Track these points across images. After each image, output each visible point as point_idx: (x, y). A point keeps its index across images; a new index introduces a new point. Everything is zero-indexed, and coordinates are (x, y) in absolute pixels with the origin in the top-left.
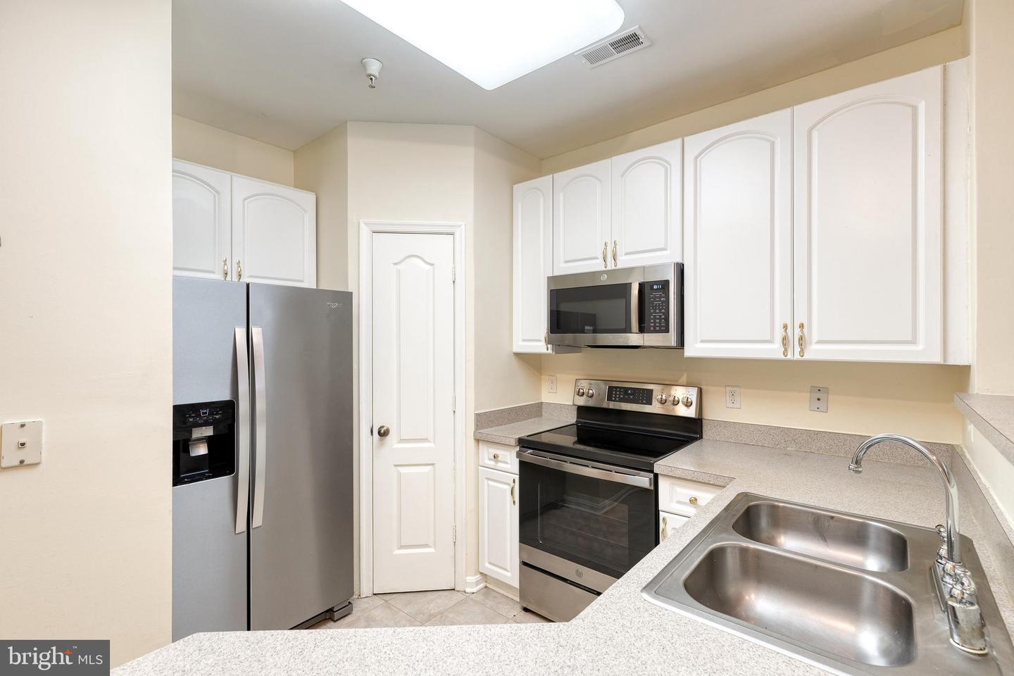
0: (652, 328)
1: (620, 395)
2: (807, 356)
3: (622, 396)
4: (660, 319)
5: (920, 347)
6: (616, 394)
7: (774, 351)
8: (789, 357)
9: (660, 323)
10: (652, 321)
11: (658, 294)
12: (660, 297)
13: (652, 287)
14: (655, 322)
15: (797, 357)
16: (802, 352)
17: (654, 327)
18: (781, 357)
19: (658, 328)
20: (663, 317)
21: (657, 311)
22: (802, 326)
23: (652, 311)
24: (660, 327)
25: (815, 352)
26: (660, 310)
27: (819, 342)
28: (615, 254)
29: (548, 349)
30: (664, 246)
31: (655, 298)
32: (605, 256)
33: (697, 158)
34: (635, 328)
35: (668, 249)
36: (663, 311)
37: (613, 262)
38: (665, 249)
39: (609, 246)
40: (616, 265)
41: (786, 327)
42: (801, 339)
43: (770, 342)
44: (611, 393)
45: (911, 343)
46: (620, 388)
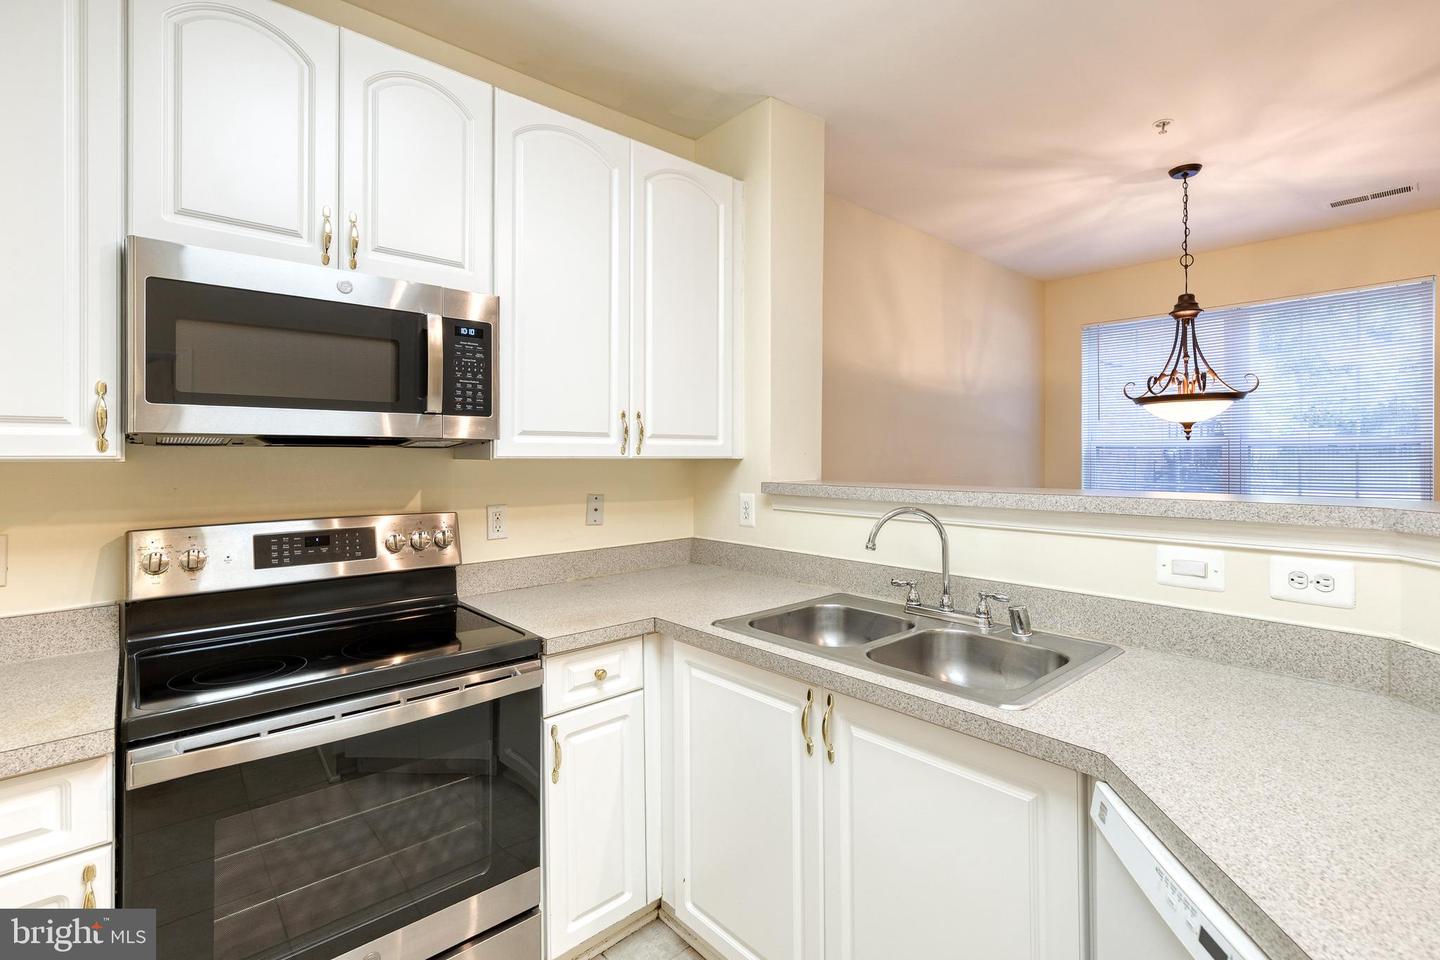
0: (459, 406)
1: (291, 551)
2: (644, 454)
3: (297, 552)
4: (475, 389)
5: (720, 442)
6: (280, 551)
7: (608, 447)
8: (626, 455)
9: (474, 398)
10: (459, 392)
11: (470, 345)
12: (474, 351)
13: (458, 329)
14: (465, 398)
15: (632, 454)
16: (639, 450)
17: (464, 404)
19: (469, 407)
20: (480, 387)
21: (469, 375)
22: (639, 416)
23: (459, 374)
24: (474, 404)
25: (654, 449)
26: (475, 375)
27: (654, 436)
28: (356, 244)
29: (102, 447)
30: (460, 260)
31: (464, 351)
32: (328, 239)
33: (516, 134)
34: (434, 404)
35: (466, 266)
36: (480, 376)
37: (346, 258)
38: (460, 265)
39: (333, 219)
40: (354, 266)
41: (624, 415)
42: (642, 432)
43: (606, 435)
44: (266, 551)
45: (715, 438)
46: (291, 536)
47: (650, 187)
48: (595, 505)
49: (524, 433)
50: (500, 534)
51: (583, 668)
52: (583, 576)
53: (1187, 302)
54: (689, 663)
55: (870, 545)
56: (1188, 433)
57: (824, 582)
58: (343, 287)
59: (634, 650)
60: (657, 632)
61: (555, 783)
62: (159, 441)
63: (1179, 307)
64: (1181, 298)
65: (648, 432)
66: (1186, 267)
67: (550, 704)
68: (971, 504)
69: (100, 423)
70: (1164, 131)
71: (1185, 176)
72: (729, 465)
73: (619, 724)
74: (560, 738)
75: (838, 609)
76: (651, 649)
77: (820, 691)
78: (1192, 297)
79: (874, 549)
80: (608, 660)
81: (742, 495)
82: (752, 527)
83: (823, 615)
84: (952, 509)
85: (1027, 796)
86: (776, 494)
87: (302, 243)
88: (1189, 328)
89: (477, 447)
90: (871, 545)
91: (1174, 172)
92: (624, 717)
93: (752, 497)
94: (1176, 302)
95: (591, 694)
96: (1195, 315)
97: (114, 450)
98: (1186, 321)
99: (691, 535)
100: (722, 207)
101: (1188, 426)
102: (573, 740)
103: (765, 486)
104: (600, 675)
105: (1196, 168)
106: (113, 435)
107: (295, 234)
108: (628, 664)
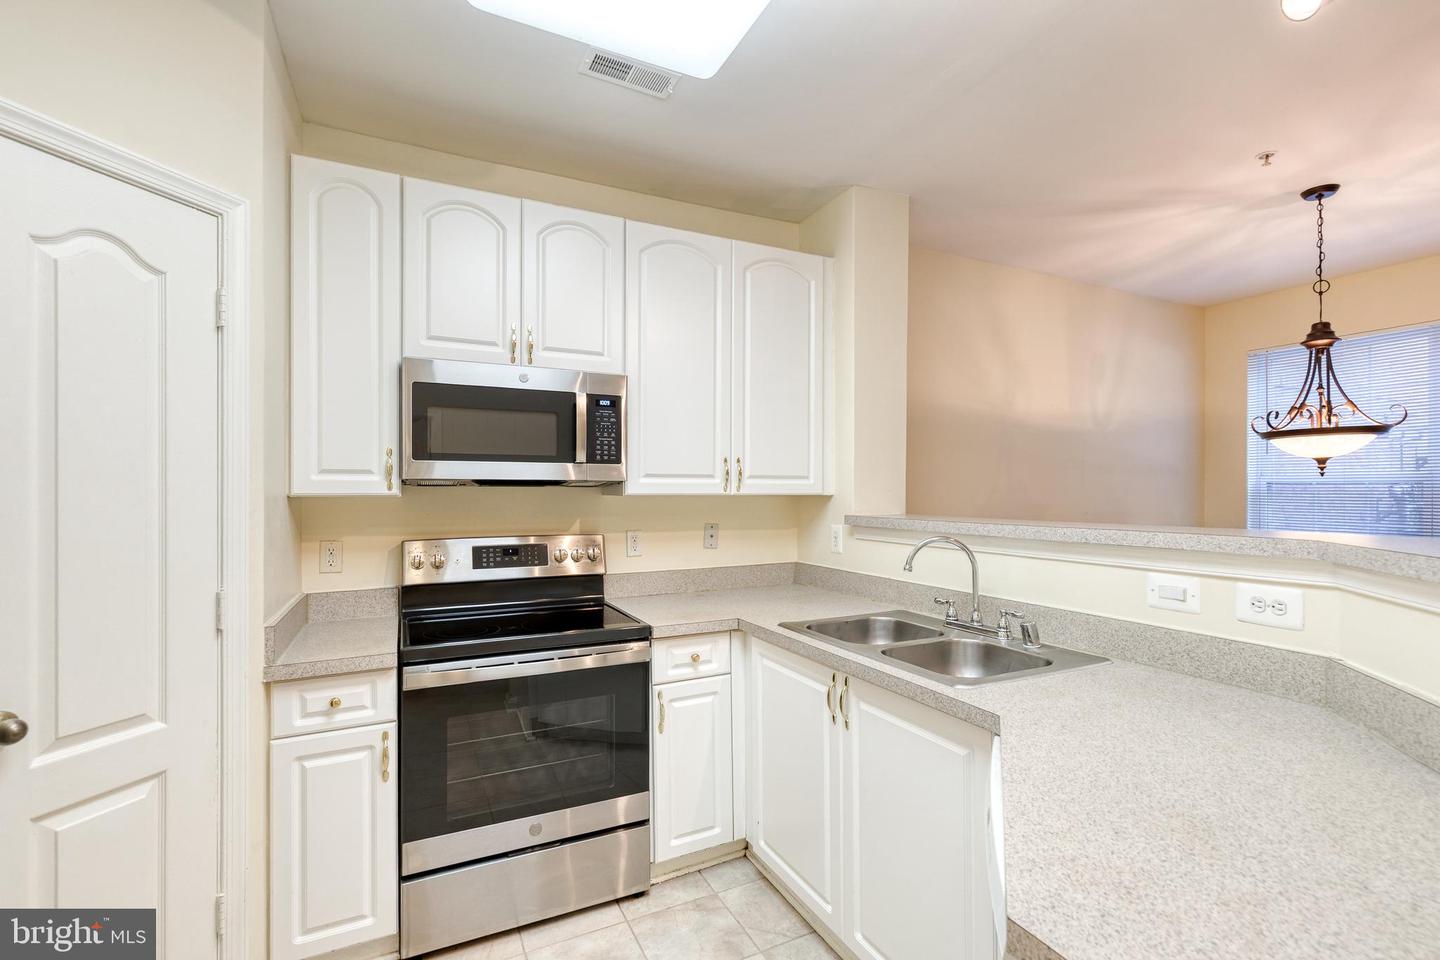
0: (598, 457)
1: (495, 558)
2: (743, 491)
3: (498, 559)
4: (610, 445)
5: (812, 481)
6: (488, 558)
7: (714, 486)
8: (728, 492)
9: (609, 451)
10: (598, 447)
11: (606, 413)
12: (610, 417)
13: (598, 402)
14: (603, 451)
15: (733, 491)
16: (739, 487)
17: (602, 455)
18: (721, 492)
19: (606, 458)
20: (613, 443)
21: (606, 435)
22: (738, 461)
23: (598, 434)
24: (609, 455)
25: (751, 487)
26: (609, 434)
27: (751, 477)
28: (531, 346)
29: (390, 488)
30: (600, 350)
31: (602, 417)
32: (514, 345)
33: (642, 251)
34: (581, 456)
35: (606, 354)
36: (613, 435)
37: (526, 356)
38: (601, 354)
39: (518, 332)
40: (530, 361)
41: (726, 461)
42: (740, 474)
43: (711, 476)
44: (480, 557)
45: (807, 478)
46: (495, 547)
47: (748, 275)
48: (711, 532)
49: (648, 476)
50: (637, 553)
51: (683, 651)
52: (701, 589)
53: (1322, 330)
54: (760, 654)
55: (907, 567)
56: (1322, 469)
57: (892, 601)
58: (524, 378)
59: (723, 643)
60: (740, 630)
61: (661, 733)
62: (420, 484)
63: (1311, 337)
64: (1314, 326)
65: (747, 473)
66: (1321, 293)
67: (657, 674)
68: (1000, 535)
69: (389, 473)
70: (1267, 163)
71: (1320, 197)
72: (822, 501)
73: (709, 699)
74: (665, 701)
75: (890, 621)
76: (737, 643)
77: (842, 675)
78: (1327, 325)
79: (911, 571)
80: (702, 648)
81: (833, 526)
82: (839, 553)
83: (878, 625)
84: (985, 539)
85: (962, 751)
86: (858, 526)
87: (499, 350)
88: (1324, 358)
89: (614, 486)
90: (909, 567)
91: (1307, 194)
92: (715, 693)
93: (840, 528)
94: (1309, 331)
95: (688, 672)
96: (1331, 344)
97: (396, 490)
98: (1320, 351)
99: (795, 559)
100: (813, 283)
101: (1322, 462)
102: (676, 705)
103: (847, 518)
104: (695, 659)
105: (1332, 188)
106: (396, 481)
107: (494, 344)
108: (717, 653)
